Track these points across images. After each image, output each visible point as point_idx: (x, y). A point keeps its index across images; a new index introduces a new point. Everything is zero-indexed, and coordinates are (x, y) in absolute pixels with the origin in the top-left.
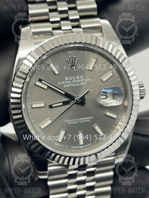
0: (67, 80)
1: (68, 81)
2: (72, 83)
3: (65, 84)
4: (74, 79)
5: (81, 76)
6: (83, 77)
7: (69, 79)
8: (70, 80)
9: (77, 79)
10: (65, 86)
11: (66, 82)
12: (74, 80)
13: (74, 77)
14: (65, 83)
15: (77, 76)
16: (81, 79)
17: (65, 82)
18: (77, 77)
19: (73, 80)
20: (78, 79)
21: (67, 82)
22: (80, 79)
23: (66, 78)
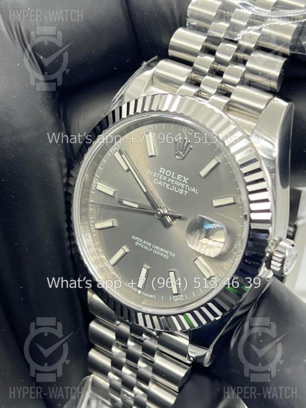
0: (162, 172)
1: (163, 174)
2: (167, 182)
3: (156, 178)
4: (172, 177)
5: (184, 177)
6: (187, 181)
7: (165, 172)
8: (166, 176)
9: (177, 179)
10: (156, 181)
11: (159, 176)
12: (172, 179)
13: (174, 173)
14: (157, 175)
15: (179, 175)
16: (183, 183)
17: (159, 174)
18: (178, 177)
19: (170, 177)
20: (179, 181)
21: (161, 176)
22: (181, 182)
23: (162, 170)
